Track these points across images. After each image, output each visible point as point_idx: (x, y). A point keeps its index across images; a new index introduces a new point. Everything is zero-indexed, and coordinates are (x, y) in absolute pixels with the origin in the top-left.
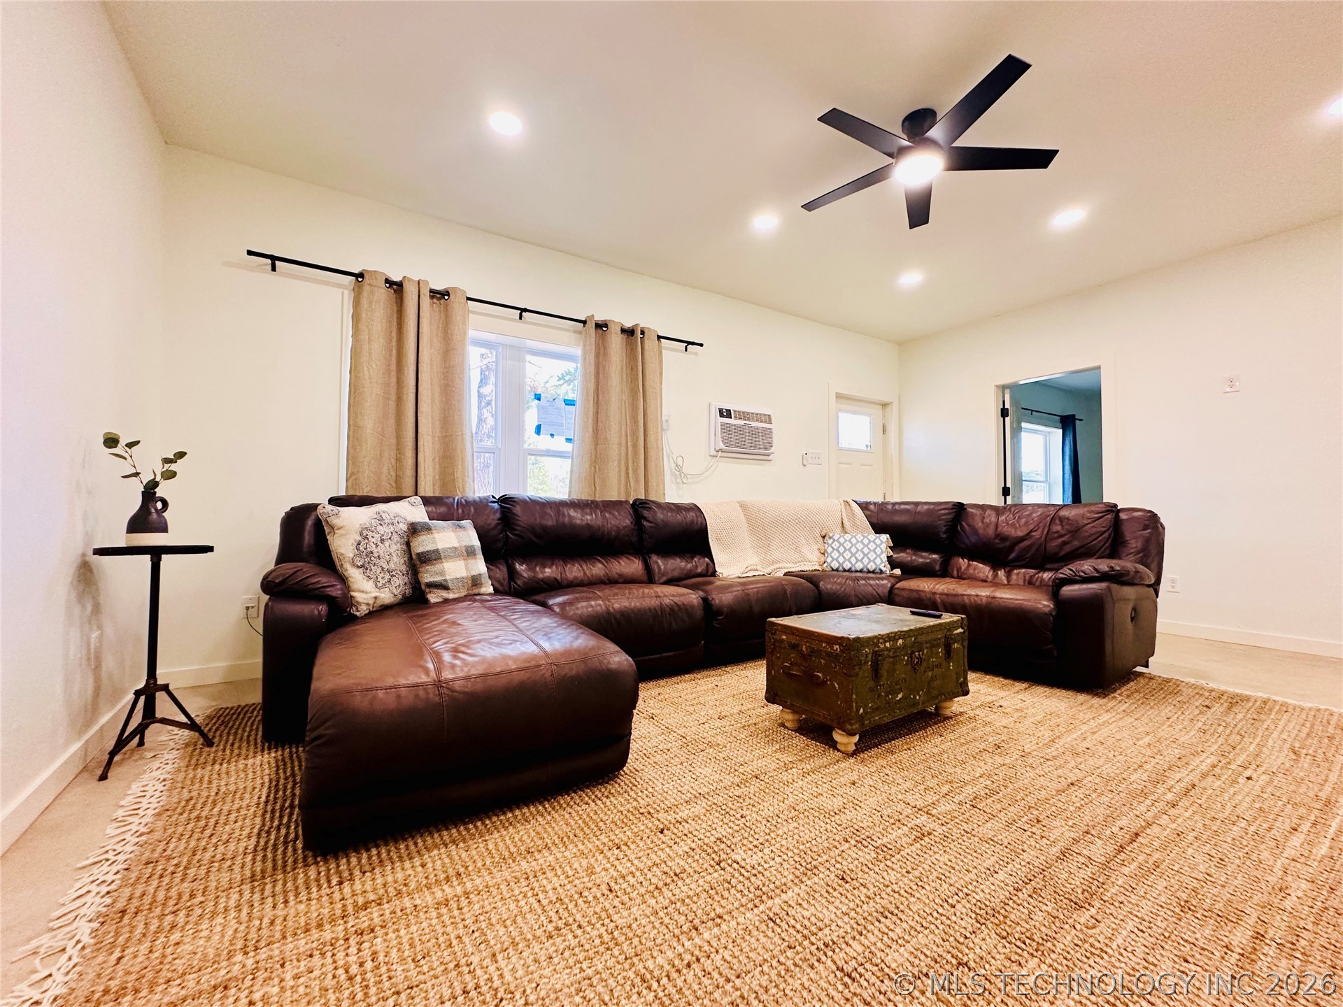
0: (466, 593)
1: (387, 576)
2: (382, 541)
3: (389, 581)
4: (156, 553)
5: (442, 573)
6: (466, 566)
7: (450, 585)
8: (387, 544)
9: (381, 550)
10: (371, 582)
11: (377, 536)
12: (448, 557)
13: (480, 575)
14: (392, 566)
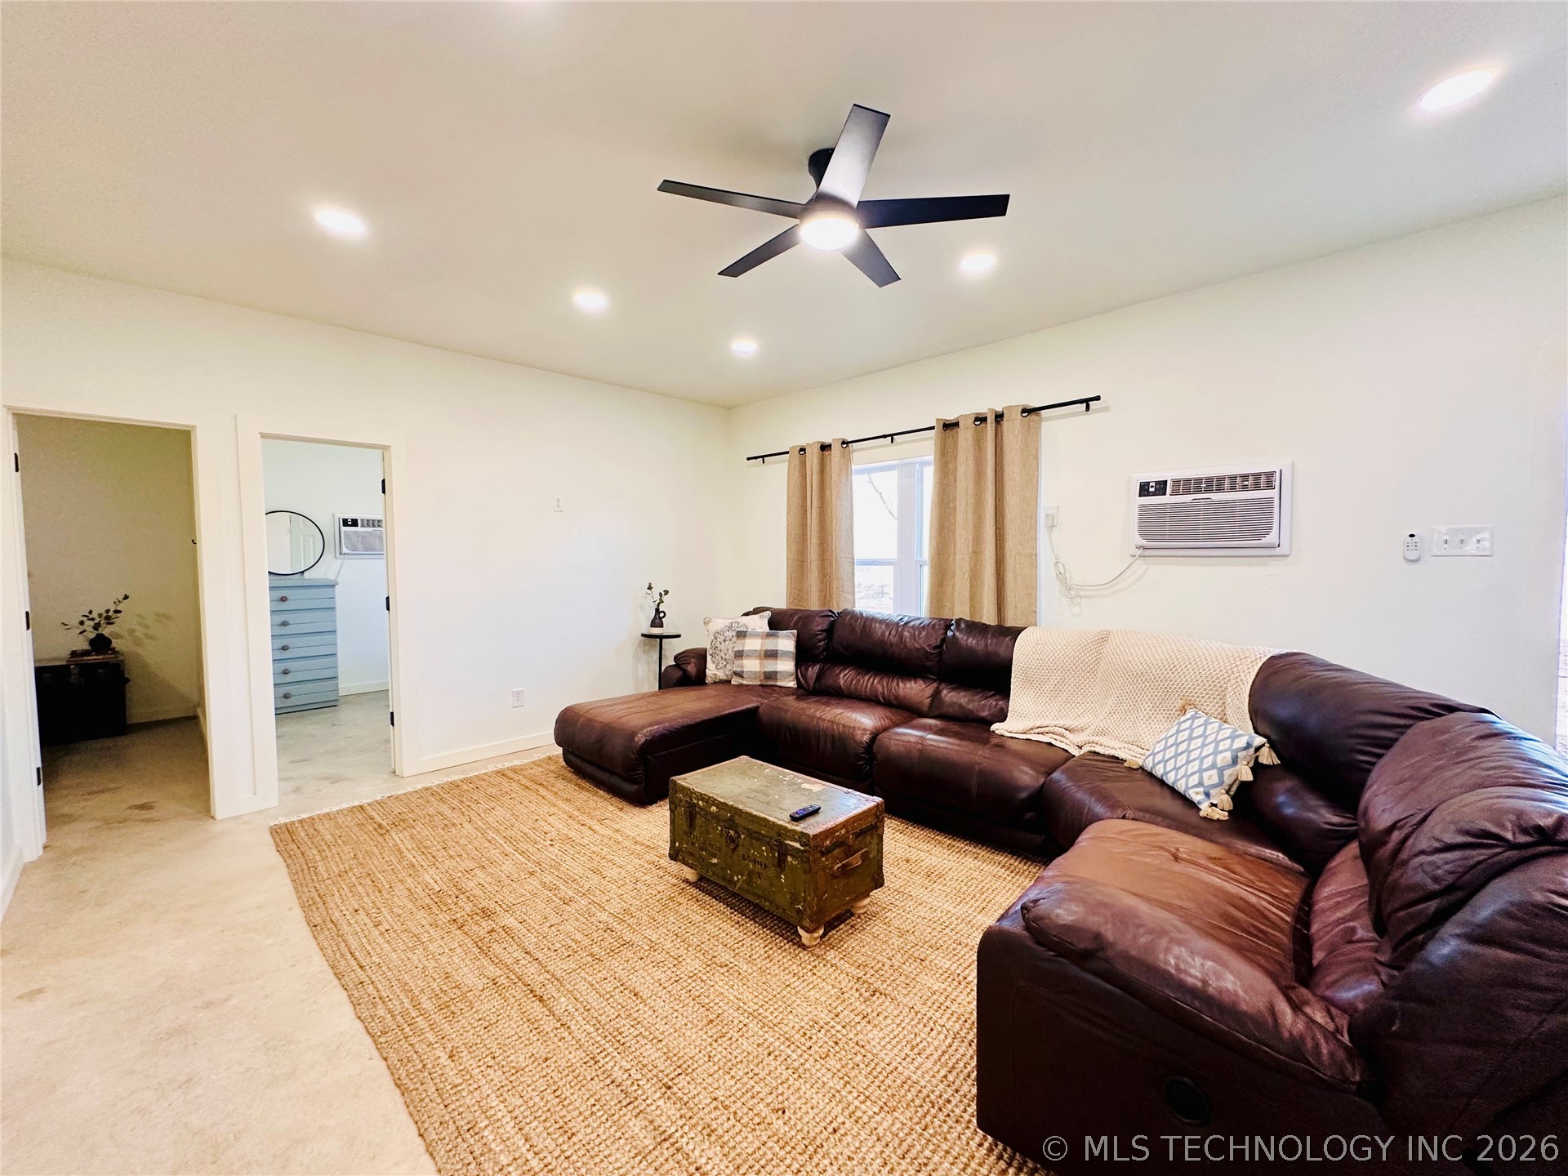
0: (759, 683)
1: (725, 663)
2: (725, 641)
3: (725, 666)
4: (661, 637)
5: (742, 666)
6: (760, 664)
7: (744, 675)
8: (727, 643)
9: (722, 647)
10: (714, 665)
11: (722, 638)
12: (748, 656)
13: (776, 672)
14: (728, 657)
